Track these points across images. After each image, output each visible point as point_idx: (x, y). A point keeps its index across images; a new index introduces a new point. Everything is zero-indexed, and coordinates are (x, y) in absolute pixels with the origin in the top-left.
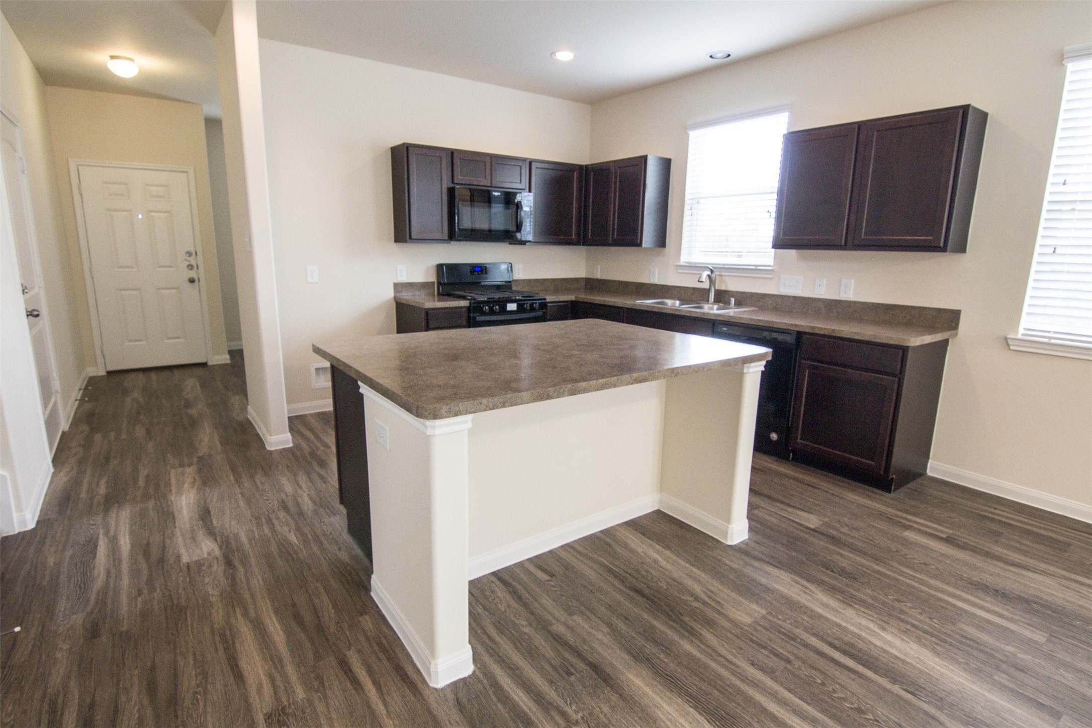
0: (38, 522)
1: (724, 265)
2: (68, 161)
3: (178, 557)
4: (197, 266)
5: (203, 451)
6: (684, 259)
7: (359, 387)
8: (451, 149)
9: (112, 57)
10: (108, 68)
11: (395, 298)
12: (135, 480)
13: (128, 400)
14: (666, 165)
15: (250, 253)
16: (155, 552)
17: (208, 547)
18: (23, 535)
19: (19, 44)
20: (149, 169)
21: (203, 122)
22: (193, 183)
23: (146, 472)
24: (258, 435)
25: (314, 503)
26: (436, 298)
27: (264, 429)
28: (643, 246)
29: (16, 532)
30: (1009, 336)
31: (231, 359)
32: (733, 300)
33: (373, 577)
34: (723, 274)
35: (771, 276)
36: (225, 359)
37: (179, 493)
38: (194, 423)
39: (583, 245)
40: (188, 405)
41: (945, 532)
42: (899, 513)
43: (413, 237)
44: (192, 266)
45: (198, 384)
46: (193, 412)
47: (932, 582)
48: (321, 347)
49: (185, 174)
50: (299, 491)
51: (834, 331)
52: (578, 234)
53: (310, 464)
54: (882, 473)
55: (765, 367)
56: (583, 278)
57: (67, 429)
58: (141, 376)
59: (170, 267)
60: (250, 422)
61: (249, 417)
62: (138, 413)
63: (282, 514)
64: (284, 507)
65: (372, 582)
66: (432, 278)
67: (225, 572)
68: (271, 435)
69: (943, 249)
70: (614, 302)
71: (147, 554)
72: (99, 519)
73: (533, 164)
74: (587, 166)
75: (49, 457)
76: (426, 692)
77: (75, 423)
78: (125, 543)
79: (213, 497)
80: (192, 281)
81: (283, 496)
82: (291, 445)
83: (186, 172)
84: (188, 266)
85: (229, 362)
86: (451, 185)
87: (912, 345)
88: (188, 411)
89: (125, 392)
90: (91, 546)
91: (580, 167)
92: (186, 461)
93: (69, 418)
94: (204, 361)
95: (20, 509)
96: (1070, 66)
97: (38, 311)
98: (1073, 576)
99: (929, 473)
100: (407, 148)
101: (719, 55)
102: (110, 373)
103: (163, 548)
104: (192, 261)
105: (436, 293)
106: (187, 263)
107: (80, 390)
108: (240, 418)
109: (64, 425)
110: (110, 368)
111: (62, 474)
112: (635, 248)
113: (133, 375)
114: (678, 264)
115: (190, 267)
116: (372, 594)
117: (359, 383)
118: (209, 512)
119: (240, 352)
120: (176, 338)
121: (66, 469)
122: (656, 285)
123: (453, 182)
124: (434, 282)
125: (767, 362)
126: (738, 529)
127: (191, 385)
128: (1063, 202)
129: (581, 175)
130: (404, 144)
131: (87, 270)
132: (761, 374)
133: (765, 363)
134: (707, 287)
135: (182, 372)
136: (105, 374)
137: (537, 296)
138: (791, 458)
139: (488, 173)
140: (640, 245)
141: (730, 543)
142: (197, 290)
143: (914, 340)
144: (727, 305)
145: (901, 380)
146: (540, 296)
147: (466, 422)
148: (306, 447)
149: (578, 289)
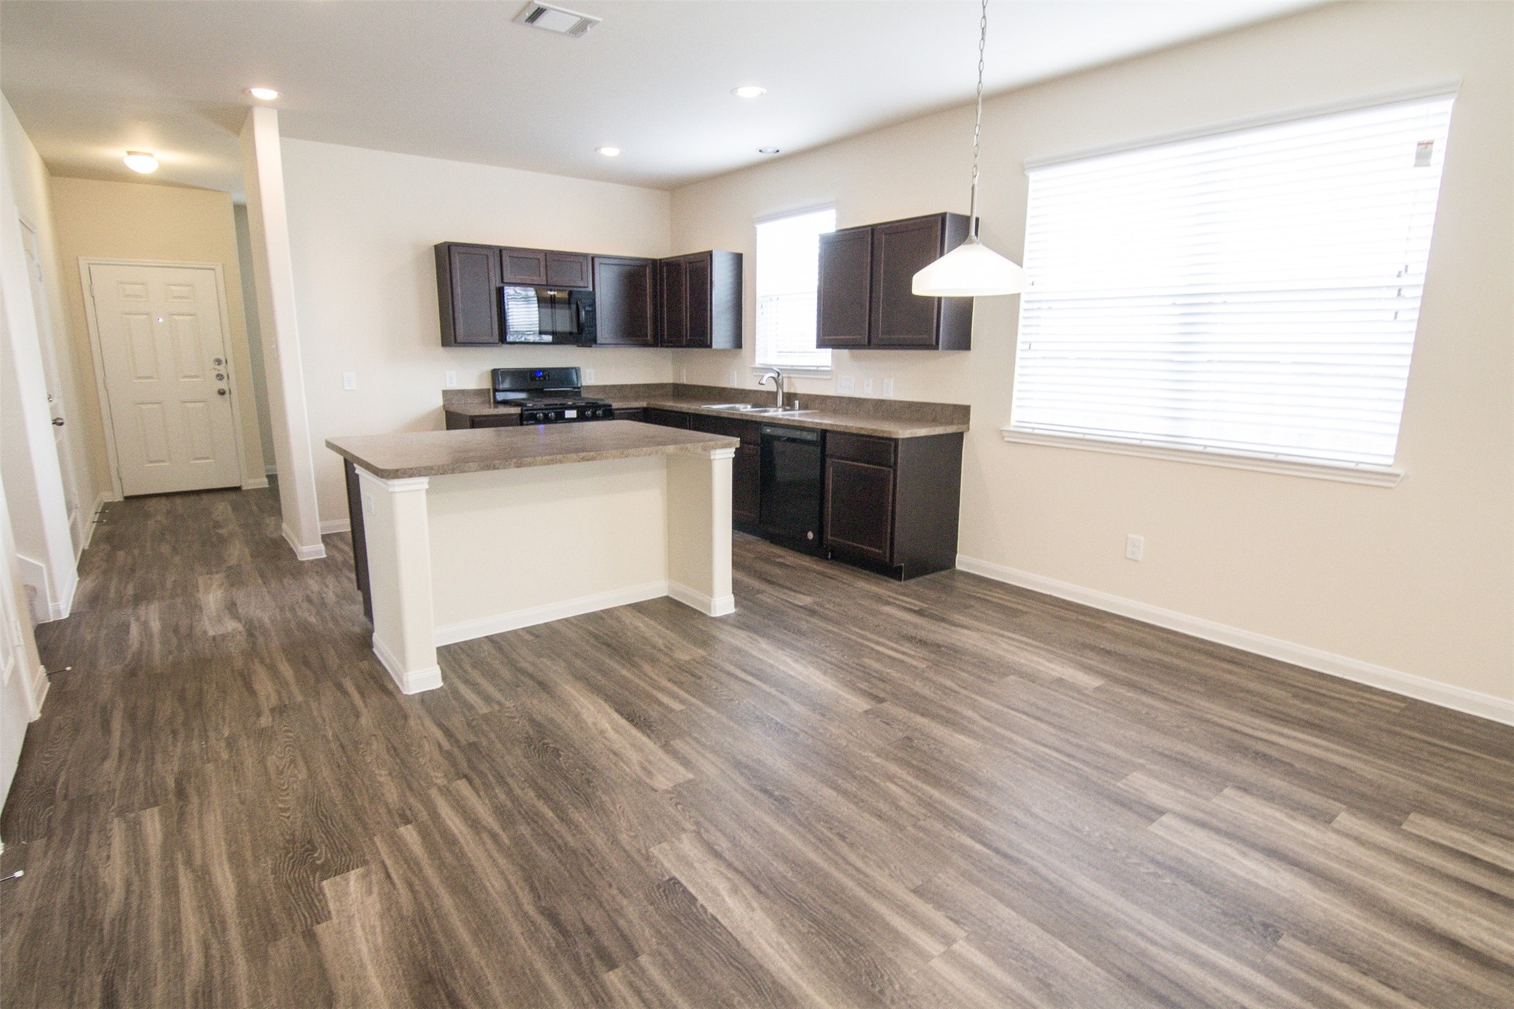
0: (71, 614)
1: (792, 366)
2: (77, 259)
3: (205, 632)
4: (228, 375)
5: (233, 561)
6: (760, 360)
7: (354, 469)
8: (498, 247)
9: (129, 153)
10: (125, 164)
11: (444, 406)
12: (163, 586)
13: (151, 523)
14: (739, 259)
15: (277, 360)
16: (183, 630)
17: (231, 625)
18: (58, 623)
19: (30, 143)
20: (169, 267)
21: (232, 208)
22: (221, 281)
23: (173, 579)
24: (291, 550)
25: (338, 596)
26: (492, 405)
27: (296, 540)
28: (714, 346)
29: (51, 621)
30: (1002, 429)
31: (269, 484)
32: (797, 403)
33: (375, 634)
34: (791, 375)
35: (829, 377)
36: (263, 483)
37: (207, 591)
38: (223, 541)
39: (662, 346)
40: (217, 525)
41: (918, 604)
42: (890, 594)
43: (458, 341)
44: (222, 376)
45: (229, 507)
46: (223, 531)
47: (869, 635)
48: (331, 441)
49: (212, 271)
50: (325, 589)
51: (874, 430)
52: (655, 336)
53: (341, 570)
54: (887, 560)
55: (735, 453)
56: (670, 384)
57: (87, 548)
58: (164, 500)
59: (197, 377)
60: (285, 541)
61: (284, 535)
62: (163, 534)
63: (305, 605)
64: (309, 600)
65: (374, 638)
66: (487, 384)
67: (247, 639)
68: (302, 545)
69: (935, 347)
70: (681, 408)
71: (176, 630)
72: (130, 611)
73: (596, 259)
74: (660, 260)
75: (74, 565)
76: (399, 697)
77: (95, 542)
78: (156, 626)
79: (240, 595)
80: (222, 393)
81: (309, 593)
82: (324, 556)
83: (213, 269)
84: (218, 375)
85: (264, 486)
86: (499, 284)
87: (902, 437)
88: (217, 531)
89: (147, 516)
90: (125, 628)
91: (654, 261)
92: (214, 570)
93: (88, 536)
94: (238, 485)
95: (55, 599)
96: (1033, 176)
97: (61, 419)
98: (1006, 633)
99: (958, 567)
100: (449, 247)
101: (769, 150)
102: (127, 498)
103: (191, 627)
104: (222, 369)
105: (492, 401)
106: (217, 373)
107: (96, 513)
108: (275, 535)
109: (85, 544)
110: (126, 495)
111: (87, 582)
112: (704, 350)
113: (155, 500)
114: (753, 366)
115: (220, 377)
116: (375, 650)
117: (355, 465)
118: (235, 605)
120: (204, 458)
121: (91, 577)
122: (736, 390)
123: (502, 281)
124: (489, 390)
125: (736, 449)
126: (723, 603)
127: (222, 508)
128: (1033, 301)
129: (654, 271)
130: (445, 243)
131: (100, 382)
132: (731, 460)
133: (734, 450)
134: (775, 390)
135: (211, 496)
136: (122, 499)
137: (601, 403)
138: (829, 557)
139: (543, 270)
140: (710, 346)
141: (713, 615)
142: (228, 404)
143: (904, 432)
144: (792, 408)
145: (895, 471)
146: (606, 402)
147: (422, 483)
148: (339, 558)
149: (663, 396)
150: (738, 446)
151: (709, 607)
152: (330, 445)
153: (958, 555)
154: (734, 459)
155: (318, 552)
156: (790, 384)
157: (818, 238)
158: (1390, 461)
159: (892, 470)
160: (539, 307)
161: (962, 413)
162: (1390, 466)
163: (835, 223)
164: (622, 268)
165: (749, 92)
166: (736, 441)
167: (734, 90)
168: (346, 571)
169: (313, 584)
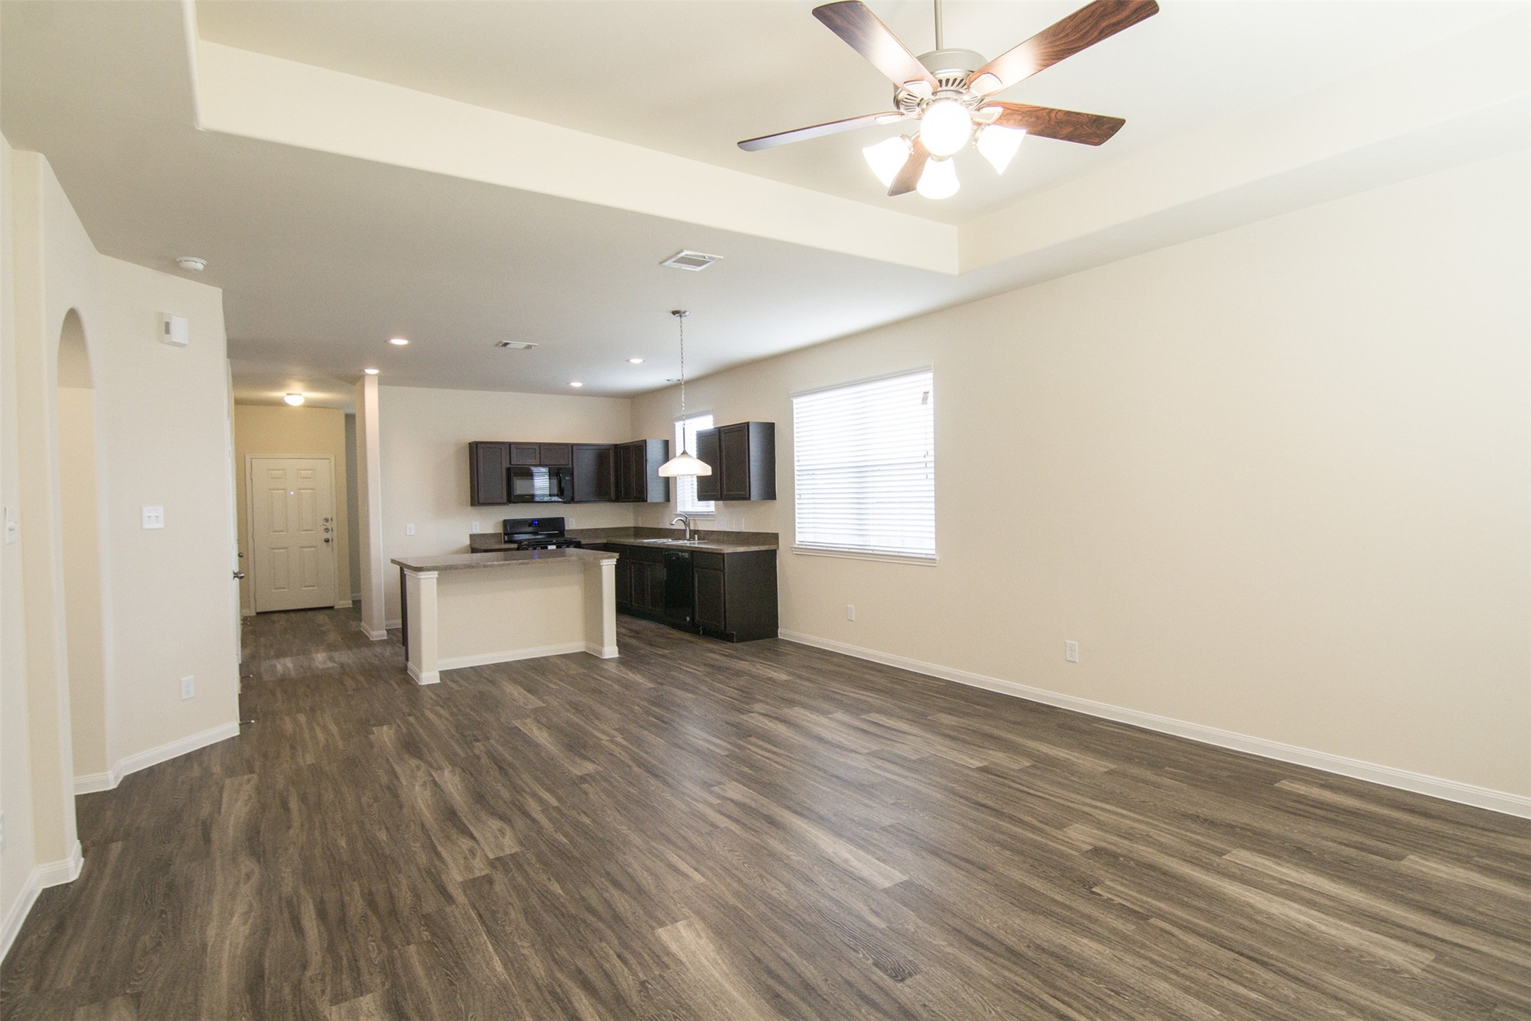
3: (317, 668)
4: (332, 530)
6: (678, 511)
7: (405, 573)
8: (509, 443)
9: (288, 394)
10: (284, 400)
11: (470, 545)
12: (291, 651)
13: (276, 625)
14: (665, 444)
16: (306, 667)
17: (331, 665)
20: (301, 458)
21: (344, 419)
22: (333, 467)
23: (297, 648)
24: (366, 635)
25: (390, 654)
26: (502, 544)
27: (369, 631)
28: (648, 501)
30: (792, 546)
31: (353, 605)
32: (697, 536)
34: (695, 519)
35: (714, 519)
36: (348, 605)
37: (317, 653)
38: (323, 633)
39: (621, 502)
40: (320, 626)
43: (480, 502)
44: (328, 529)
45: (325, 617)
46: (323, 629)
48: (395, 559)
49: (328, 461)
50: (384, 652)
52: (617, 495)
53: (393, 644)
54: (723, 629)
56: (632, 527)
58: (283, 614)
59: (311, 530)
60: (363, 632)
61: (362, 629)
62: (286, 631)
63: (373, 657)
65: (408, 666)
66: (500, 530)
67: (340, 670)
68: (373, 633)
69: (749, 499)
71: (302, 668)
72: (274, 661)
73: (576, 447)
74: (618, 446)
76: (416, 686)
78: (291, 666)
79: (336, 654)
80: (327, 541)
81: (375, 653)
82: (386, 638)
83: (328, 459)
84: (325, 529)
85: (351, 606)
86: (509, 466)
87: (726, 552)
88: (319, 629)
89: (274, 622)
91: (616, 446)
92: (320, 645)
94: (332, 605)
96: (795, 401)
99: (781, 636)
100: (477, 445)
102: (258, 613)
103: (310, 666)
104: (329, 525)
105: (502, 541)
106: (325, 527)
108: (356, 629)
110: (258, 611)
113: (277, 614)
114: (675, 513)
115: (327, 530)
116: (408, 671)
117: (405, 570)
118: (334, 658)
119: (360, 601)
120: (311, 586)
122: (667, 529)
123: (511, 464)
124: (500, 534)
126: (610, 650)
127: (321, 618)
128: (802, 470)
129: (615, 452)
130: (475, 442)
131: (250, 535)
132: (614, 566)
133: (615, 560)
134: (684, 528)
135: (314, 613)
136: (254, 614)
137: (574, 540)
138: (701, 633)
139: (538, 456)
140: (646, 501)
141: (604, 658)
142: (330, 549)
143: (728, 549)
144: (694, 540)
145: (724, 573)
146: (578, 540)
147: (435, 574)
148: (395, 639)
149: (628, 536)
150: (618, 557)
151: (601, 653)
152: (393, 561)
153: (779, 629)
154: (616, 565)
155: (383, 635)
156: (695, 524)
157: (696, 433)
158: (934, 552)
159: (722, 573)
160: (550, 479)
161: (774, 537)
162: (934, 555)
163: (712, 423)
164: (596, 451)
165: (636, 361)
166: (617, 555)
167: (628, 361)
168: (398, 644)
169: (378, 650)
